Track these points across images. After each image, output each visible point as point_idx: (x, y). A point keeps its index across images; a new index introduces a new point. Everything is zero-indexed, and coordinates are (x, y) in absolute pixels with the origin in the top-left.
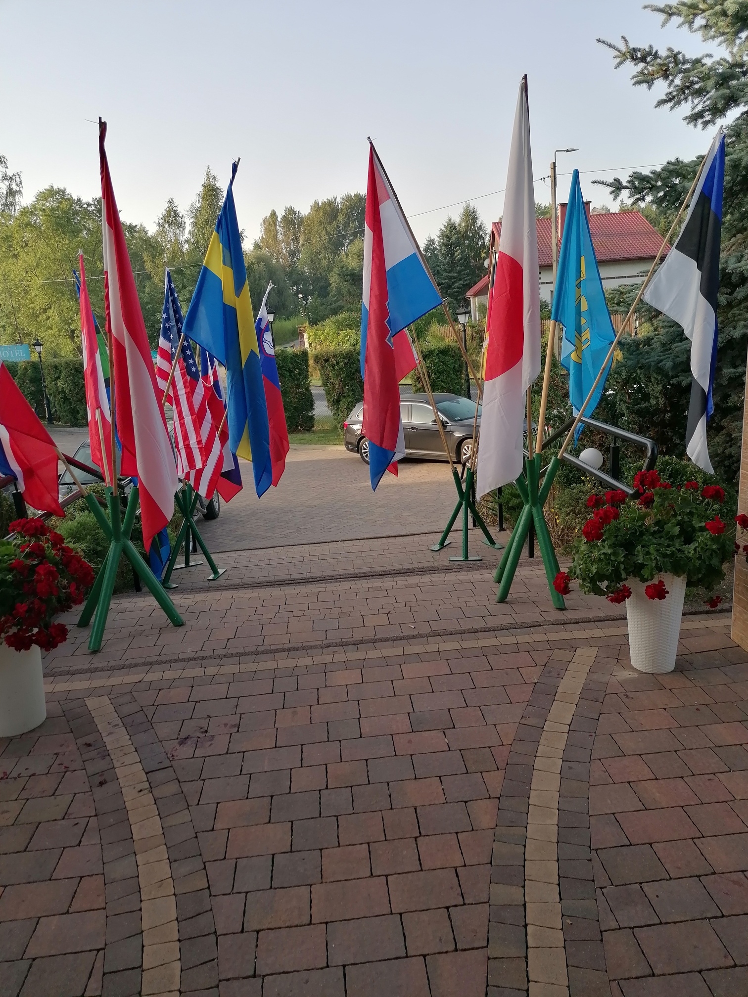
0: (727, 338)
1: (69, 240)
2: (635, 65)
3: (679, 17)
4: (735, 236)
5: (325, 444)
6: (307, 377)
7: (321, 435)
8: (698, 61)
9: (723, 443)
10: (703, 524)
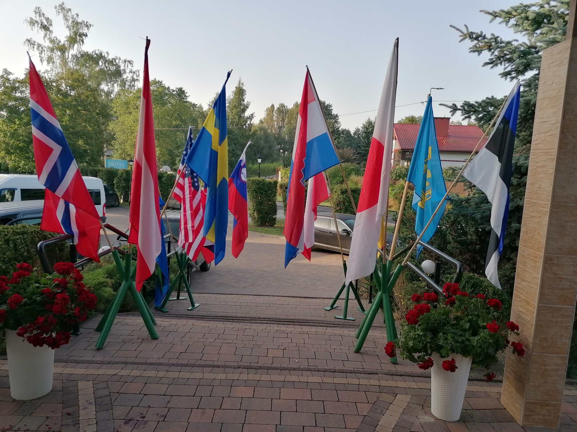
0: (515, 205)
1: (160, 108)
2: (472, 41)
3: (500, 18)
4: (526, 145)
5: (279, 235)
6: (275, 196)
7: (278, 230)
8: (509, 43)
9: (510, 269)
10: (485, 324)
